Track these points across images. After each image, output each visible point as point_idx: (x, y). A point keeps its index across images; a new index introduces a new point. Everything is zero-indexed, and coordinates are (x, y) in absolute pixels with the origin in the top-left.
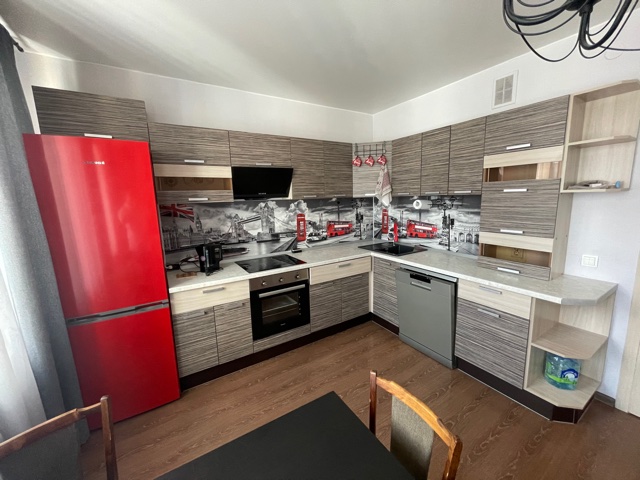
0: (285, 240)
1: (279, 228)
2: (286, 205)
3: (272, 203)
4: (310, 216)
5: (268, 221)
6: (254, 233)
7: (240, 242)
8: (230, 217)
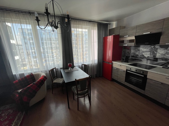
1: (158, 56)
3: (157, 46)
5: (153, 53)
6: (146, 56)
8: (139, 50)
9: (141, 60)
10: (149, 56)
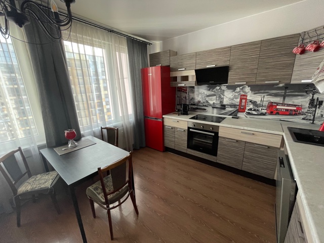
1: (226, 101)
4: (251, 96)
5: (220, 97)
8: (201, 93)
9: (205, 109)
10: (215, 102)
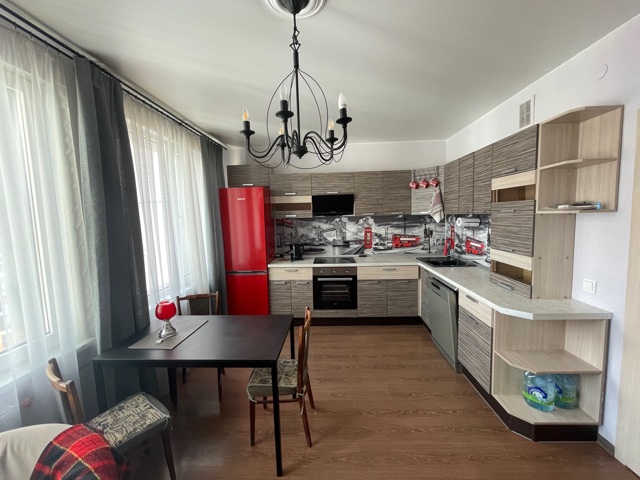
0: (354, 246)
1: (349, 237)
2: (356, 220)
3: (344, 219)
4: (375, 229)
5: (341, 231)
6: (331, 239)
7: (321, 245)
8: (315, 228)
9: (323, 250)
10: (335, 238)
